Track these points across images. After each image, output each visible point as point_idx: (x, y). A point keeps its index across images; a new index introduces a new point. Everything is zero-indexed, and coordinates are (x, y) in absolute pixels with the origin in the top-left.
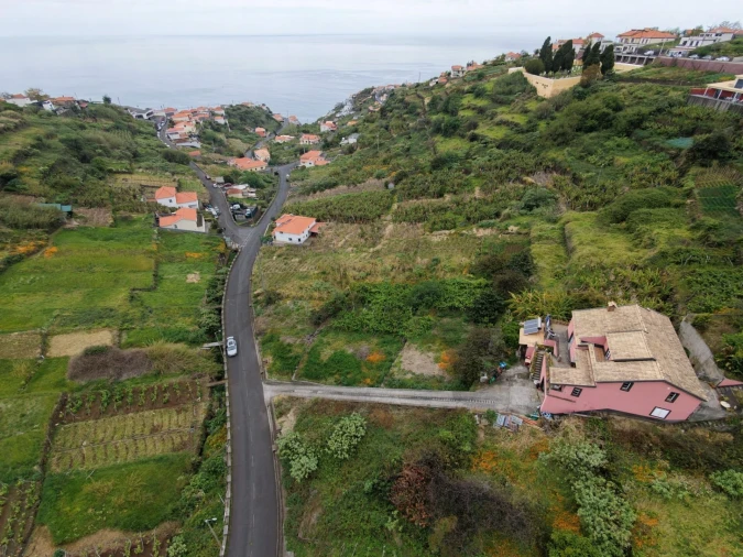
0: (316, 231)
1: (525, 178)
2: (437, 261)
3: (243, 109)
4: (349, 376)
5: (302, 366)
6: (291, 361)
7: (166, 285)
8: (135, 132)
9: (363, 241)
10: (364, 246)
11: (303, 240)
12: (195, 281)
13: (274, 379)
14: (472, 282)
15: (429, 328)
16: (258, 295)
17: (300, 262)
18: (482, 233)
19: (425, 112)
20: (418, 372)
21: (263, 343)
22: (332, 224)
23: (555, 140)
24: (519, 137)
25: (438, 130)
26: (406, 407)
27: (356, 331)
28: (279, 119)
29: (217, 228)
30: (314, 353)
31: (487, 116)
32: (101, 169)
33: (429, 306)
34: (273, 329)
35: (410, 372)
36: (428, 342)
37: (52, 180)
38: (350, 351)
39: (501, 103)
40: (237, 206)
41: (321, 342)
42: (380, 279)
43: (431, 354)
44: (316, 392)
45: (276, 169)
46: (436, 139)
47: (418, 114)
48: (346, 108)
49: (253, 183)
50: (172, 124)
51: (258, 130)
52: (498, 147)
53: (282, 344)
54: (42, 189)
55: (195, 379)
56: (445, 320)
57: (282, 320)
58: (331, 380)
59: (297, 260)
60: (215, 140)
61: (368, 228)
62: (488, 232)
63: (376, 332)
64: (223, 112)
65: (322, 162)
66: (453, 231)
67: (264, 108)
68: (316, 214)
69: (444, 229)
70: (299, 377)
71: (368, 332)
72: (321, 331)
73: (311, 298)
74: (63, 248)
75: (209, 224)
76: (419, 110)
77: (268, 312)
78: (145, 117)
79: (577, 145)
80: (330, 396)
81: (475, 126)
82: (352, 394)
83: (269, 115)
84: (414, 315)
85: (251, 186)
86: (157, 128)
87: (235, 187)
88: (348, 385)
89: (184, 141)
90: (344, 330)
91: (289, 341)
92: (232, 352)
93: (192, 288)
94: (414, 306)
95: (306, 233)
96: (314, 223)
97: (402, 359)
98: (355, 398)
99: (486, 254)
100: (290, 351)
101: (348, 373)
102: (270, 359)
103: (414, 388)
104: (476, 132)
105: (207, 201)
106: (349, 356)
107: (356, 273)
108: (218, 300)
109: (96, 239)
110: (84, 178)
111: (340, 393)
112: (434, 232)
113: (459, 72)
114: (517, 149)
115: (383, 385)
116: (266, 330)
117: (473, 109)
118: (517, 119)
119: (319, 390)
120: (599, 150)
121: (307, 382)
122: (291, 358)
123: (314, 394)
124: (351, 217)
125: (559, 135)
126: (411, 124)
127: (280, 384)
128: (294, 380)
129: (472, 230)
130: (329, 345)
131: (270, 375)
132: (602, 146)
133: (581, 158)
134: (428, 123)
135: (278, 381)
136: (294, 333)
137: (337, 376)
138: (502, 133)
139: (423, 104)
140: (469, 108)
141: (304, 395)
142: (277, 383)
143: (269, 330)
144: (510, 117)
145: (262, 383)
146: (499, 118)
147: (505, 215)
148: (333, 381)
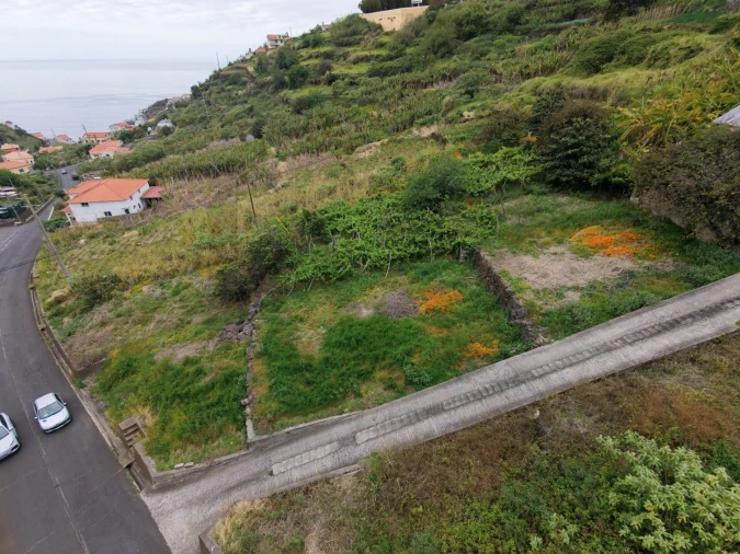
0: (153, 196)
1: (425, 90)
2: (402, 161)
4: (418, 360)
5: (259, 391)
6: (217, 392)
11: (134, 211)
13: (180, 467)
16: (59, 301)
17: (143, 233)
18: (428, 131)
19: (253, 78)
22: (180, 182)
24: (389, 64)
25: (281, 85)
27: (346, 276)
28: (41, 138)
31: (338, 58)
34: (125, 347)
35: (563, 288)
36: (521, 238)
38: (366, 313)
39: (349, 44)
43: (554, 249)
44: (349, 441)
46: (282, 93)
52: (370, 76)
53: (167, 367)
56: (509, 204)
57: (144, 321)
58: (372, 390)
62: (435, 127)
63: (392, 264)
65: (127, 151)
66: (385, 141)
67: (12, 127)
69: (369, 142)
70: (268, 423)
71: (375, 268)
72: (263, 305)
73: (199, 265)
76: (245, 79)
77: (97, 318)
79: (464, 51)
80: (409, 434)
81: (329, 68)
82: (479, 396)
83: (22, 133)
88: (436, 379)
91: (182, 353)
95: (136, 200)
96: (147, 187)
97: (513, 276)
98: (498, 402)
100: (199, 372)
101: (410, 353)
102: (145, 417)
104: (333, 73)
106: (371, 322)
111: (435, 411)
112: (357, 149)
113: (276, 41)
114: (394, 74)
115: (541, 338)
116: (104, 354)
117: (317, 57)
118: (375, 52)
119: (355, 433)
120: (492, 49)
121: (301, 426)
122: (211, 387)
123: (351, 449)
124: (211, 167)
125: (439, 47)
126: (240, 92)
127: (206, 472)
128: (258, 438)
129: (410, 132)
130: (301, 320)
131: (160, 459)
132: (492, 45)
133: (478, 58)
134: (263, 86)
135: (197, 466)
136: (189, 335)
137: (379, 374)
138: (364, 68)
139: (248, 72)
140: (310, 57)
141: (316, 468)
142: (200, 470)
143: (115, 352)
144: (367, 53)
145: (142, 495)
146: (352, 57)
147: (446, 105)
148: (381, 391)
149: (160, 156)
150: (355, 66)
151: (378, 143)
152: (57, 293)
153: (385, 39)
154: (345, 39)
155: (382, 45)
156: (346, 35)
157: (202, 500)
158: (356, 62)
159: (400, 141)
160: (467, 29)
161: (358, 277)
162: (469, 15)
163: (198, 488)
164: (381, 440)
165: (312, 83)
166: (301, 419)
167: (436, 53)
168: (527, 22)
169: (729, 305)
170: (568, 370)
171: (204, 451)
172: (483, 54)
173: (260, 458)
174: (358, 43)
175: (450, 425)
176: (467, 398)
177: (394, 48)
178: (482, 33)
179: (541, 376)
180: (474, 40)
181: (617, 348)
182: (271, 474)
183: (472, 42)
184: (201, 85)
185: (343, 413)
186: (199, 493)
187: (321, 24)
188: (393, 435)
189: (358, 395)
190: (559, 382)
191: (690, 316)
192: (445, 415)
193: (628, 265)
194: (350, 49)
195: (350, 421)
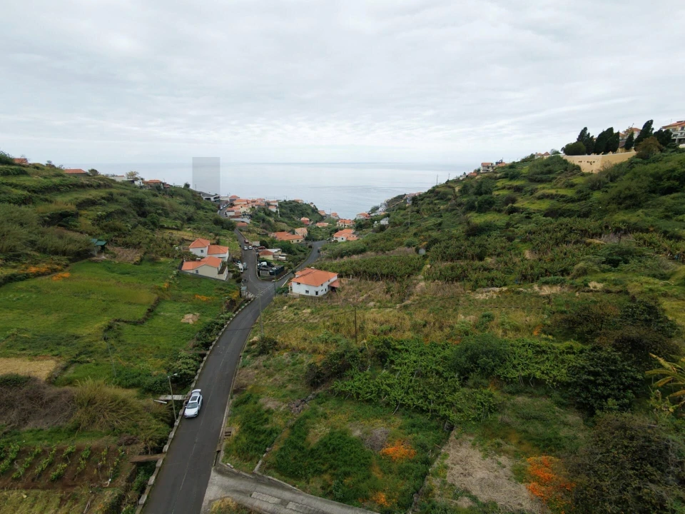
0: (336, 285)
1: (589, 240)
2: (490, 317)
3: (294, 204)
4: (347, 481)
5: (276, 448)
6: (262, 437)
7: (157, 322)
8: (199, 207)
9: (388, 297)
10: (390, 302)
11: (320, 294)
12: (191, 322)
13: (229, 465)
14: (556, 345)
15: (493, 409)
16: (253, 343)
17: (312, 313)
18: (546, 290)
19: (456, 197)
20: (483, 497)
21: (236, 405)
22: (355, 280)
23: (620, 204)
24: (570, 206)
25: (471, 208)
27: (369, 401)
28: (323, 214)
29: (237, 278)
30: (299, 428)
31: (526, 192)
32: (154, 223)
33: (487, 373)
34: (255, 386)
35: (466, 492)
36: (494, 435)
37: (105, 223)
38: (357, 434)
39: (541, 181)
40: (265, 263)
41: (315, 412)
42: (409, 335)
43: (503, 459)
44: (285, 503)
45: (310, 243)
46: (469, 215)
47: (449, 200)
48: (380, 209)
49: (287, 248)
50: (232, 205)
51: (303, 219)
52: (545, 215)
53: (259, 409)
54: (91, 228)
55: (120, 445)
56: (521, 399)
57: (270, 375)
58: (316, 483)
59: (309, 310)
60: (264, 220)
61: (395, 286)
62: (556, 290)
63: (401, 407)
64: (277, 204)
65: (354, 238)
66: (505, 289)
67: (312, 206)
68: (338, 270)
69: (493, 286)
70: (267, 468)
71: (388, 404)
72: (317, 396)
73: (315, 351)
74: (76, 275)
75: (231, 274)
76: (450, 196)
77: (257, 363)
78: (212, 199)
79: (654, 206)
81: (514, 201)
83: (315, 210)
84: (462, 386)
85: (283, 251)
86: (219, 207)
87: (269, 250)
88: (343, 500)
89: (237, 217)
90: (351, 397)
91: (271, 405)
92: (190, 412)
93: (184, 328)
94: (461, 374)
95: (325, 286)
96: (336, 278)
97: (448, 462)
99: (563, 312)
100: (267, 420)
101: (346, 474)
102: (235, 428)
104: (515, 205)
105: (238, 257)
106: (352, 442)
107: (376, 326)
108: (207, 345)
109: (113, 272)
110: (134, 227)
112: (478, 290)
113: (488, 167)
114: (570, 216)
116: (246, 386)
117: (509, 189)
118: (562, 192)
119: (290, 501)
121: (275, 479)
122: (264, 432)
123: (282, 508)
124: (376, 274)
125: (625, 198)
126: (442, 207)
127: (236, 475)
128: (257, 472)
129: (531, 287)
130: (325, 418)
131: (226, 455)
134: (460, 205)
135: (234, 470)
136: (281, 395)
137: (326, 477)
138: (545, 205)
139: (454, 192)
140: (503, 188)
141: (265, 506)
142: (233, 472)
143: (250, 387)
144: (553, 192)
145: (213, 469)
146: (540, 193)
147: (578, 270)
148: (319, 487)
149: (362, 251)
150: (538, 202)
151: (497, 289)
152: (255, 338)
153: (578, 180)
155: (572, 186)
156: (542, 173)
157: (226, 488)
158: (540, 198)
159: (519, 293)
160: (667, 184)
161: (376, 404)
162: (673, 170)
163: (228, 481)
165: (496, 210)
166: (278, 476)
171: (240, 464)
172: (677, 213)
173: (254, 484)
174: (550, 181)
177: (581, 191)
180: (673, 195)
182: (251, 495)
183: (668, 198)
184: (420, 195)
185: (294, 486)
186: (227, 484)
187: (534, 154)
189: (308, 482)
193: (529, 506)
194: (540, 186)
195: (294, 493)
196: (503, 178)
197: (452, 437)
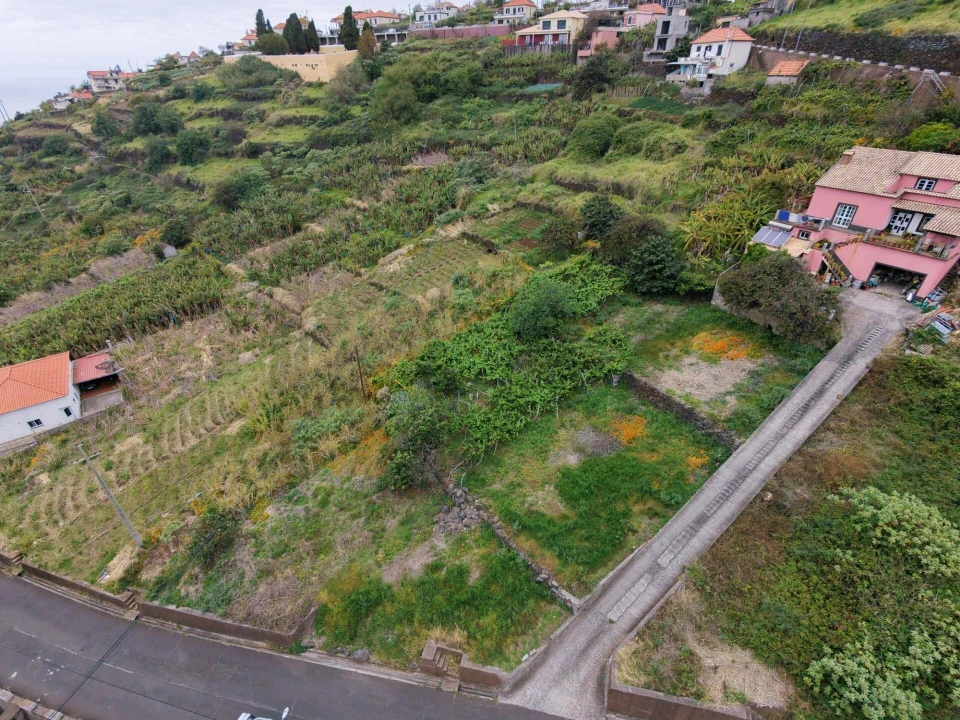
0: (90, 376)
1: (405, 168)
2: (464, 278)
4: (656, 487)
10: (270, 338)
11: (75, 408)
13: (526, 658)
14: (562, 267)
17: (151, 439)
18: (453, 231)
19: (94, 145)
20: (728, 387)
24: (335, 130)
25: (165, 158)
26: (823, 427)
30: (523, 522)
31: (251, 118)
35: (721, 395)
36: (655, 354)
38: (571, 460)
39: (258, 98)
43: (687, 361)
44: (655, 569)
46: (173, 171)
52: (318, 148)
53: (414, 583)
57: (323, 550)
58: (641, 523)
62: (462, 225)
66: (410, 247)
70: (580, 583)
72: (463, 483)
77: (246, 570)
79: (431, 117)
80: (697, 544)
81: (241, 134)
82: (725, 497)
88: (684, 497)
91: (415, 563)
96: (70, 363)
97: (679, 393)
98: (739, 497)
102: (442, 638)
103: (781, 399)
104: (254, 140)
111: (702, 520)
113: (105, 80)
114: (348, 144)
115: (737, 441)
116: (311, 604)
117: (211, 115)
118: (306, 112)
119: (656, 560)
120: (464, 115)
121: (609, 575)
122: (491, 581)
123: (663, 573)
125: (400, 111)
126: (79, 169)
127: (546, 654)
128: (583, 601)
129: (434, 233)
130: (519, 485)
131: (500, 663)
132: (462, 110)
133: (452, 127)
134: (122, 158)
135: (539, 650)
136: (398, 542)
137: (636, 509)
138: (297, 134)
139: (77, 135)
140: (199, 115)
141: (647, 599)
142: (543, 652)
143: (323, 596)
144: (293, 112)
145: (502, 700)
146: (273, 117)
147: (464, 198)
148: (649, 521)
150: (283, 130)
151: (403, 251)
152: (119, 563)
153: (312, 93)
154: (251, 91)
155: (310, 102)
156: (249, 85)
157: (565, 673)
158: (281, 124)
159: (428, 245)
160: (427, 89)
161: (534, 423)
162: (424, 72)
163: (551, 667)
164: (680, 557)
165: (219, 155)
166: (605, 569)
167: (398, 118)
168: (491, 84)
169: (827, 386)
170: (767, 459)
171: (535, 636)
172: (457, 121)
173: (590, 616)
174: (273, 97)
175: (720, 526)
176: (718, 502)
177: (335, 109)
178: (444, 94)
179: (754, 469)
180: (438, 102)
181: (786, 433)
182: (611, 622)
183: (436, 105)
185: (632, 551)
186: (556, 670)
187: (172, 53)
188: (686, 549)
189: (635, 532)
190: (768, 469)
191: (812, 399)
192: (712, 520)
193: (749, 365)
194: (264, 106)
195: (643, 554)
196: (174, 98)
197: (644, 380)
